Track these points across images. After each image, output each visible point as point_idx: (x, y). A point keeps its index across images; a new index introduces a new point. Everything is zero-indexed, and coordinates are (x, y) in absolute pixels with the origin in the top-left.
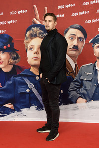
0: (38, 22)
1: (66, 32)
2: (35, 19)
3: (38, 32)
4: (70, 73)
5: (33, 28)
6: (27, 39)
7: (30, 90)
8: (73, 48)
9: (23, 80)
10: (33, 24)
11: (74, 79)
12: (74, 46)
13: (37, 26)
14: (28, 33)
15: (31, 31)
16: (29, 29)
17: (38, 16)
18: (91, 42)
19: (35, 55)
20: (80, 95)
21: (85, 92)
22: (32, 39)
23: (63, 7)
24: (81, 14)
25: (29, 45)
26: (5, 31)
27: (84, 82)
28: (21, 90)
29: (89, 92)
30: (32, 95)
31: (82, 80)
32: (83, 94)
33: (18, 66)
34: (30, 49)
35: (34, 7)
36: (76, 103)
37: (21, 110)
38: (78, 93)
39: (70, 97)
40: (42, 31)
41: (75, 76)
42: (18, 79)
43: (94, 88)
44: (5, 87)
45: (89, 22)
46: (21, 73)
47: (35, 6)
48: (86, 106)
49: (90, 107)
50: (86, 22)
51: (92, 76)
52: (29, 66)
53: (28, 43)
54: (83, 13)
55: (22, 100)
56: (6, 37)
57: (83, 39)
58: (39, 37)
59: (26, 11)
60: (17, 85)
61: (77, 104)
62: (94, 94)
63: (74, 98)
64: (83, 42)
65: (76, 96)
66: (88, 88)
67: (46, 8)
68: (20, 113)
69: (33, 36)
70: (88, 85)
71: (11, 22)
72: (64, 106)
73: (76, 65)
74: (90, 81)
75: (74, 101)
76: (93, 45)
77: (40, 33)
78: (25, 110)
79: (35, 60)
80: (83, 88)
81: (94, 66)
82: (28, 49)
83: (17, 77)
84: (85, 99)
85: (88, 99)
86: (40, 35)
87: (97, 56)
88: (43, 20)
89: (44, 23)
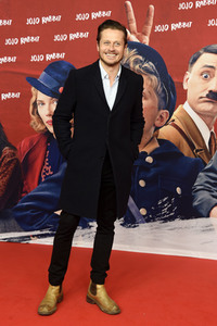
0: (133, 38)
1: (195, 60)
3: (132, 59)
4: (197, 151)
8: (207, 96)
11: (206, 165)
12: (210, 91)
13: (132, 45)
17: (134, 25)
23: (190, 5)
26: (62, 56)
35: (126, 5)
36: (208, 216)
37: (91, 224)
38: (214, 196)
39: (196, 204)
40: (141, 58)
41: (209, 158)
44: (59, 174)
47: (129, 3)
56: (64, 67)
58: (134, 70)
59: (109, 14)
61: (211, 220)
63: (205, 207)
65: (208, 202)
67: (152, 7)
68: (87, 230)
71: (76, 35)
72: (181, 221)
73: (212, 133)
75: (204, 212)
77: (136, 62)
86: (137, 67)
88: (145, 34)
89: (146, 41)
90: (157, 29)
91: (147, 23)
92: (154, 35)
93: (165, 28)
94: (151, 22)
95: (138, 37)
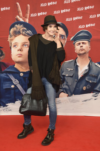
0: (21, 20)
2: (18, 17)
3: (21, 29)
5: (16, 25)
6: (11, 36)
7: (15, 85)
9: (8, 76)
10: (16, 21)
13: (21, 23)
14: (12, 30)
15: (15, 28)
16: (13, 26)
17: (21, 14)
18: (72, 40)
19: (19, 52)
20: (62, 90)
21: (67, 87)
22: (15, 36)
23: (45, 5)
24: (62, 11)
25: (13, 42)
27: (66, 78)
28: (6, 86)
29: (71, 87)
30: (17, 91)
31: (64, 76)
32: (65, 89)
33: (3, 63)
34: (15, 46)
35: (17, 4)
36: (58, 97)
40: (25, 29)
42: (3, 75)
43: (76, 83)
45: (71, 19)
46: (6, 70)
47: (18, 3)
48: (68, 100)
49: (72, 101)
50: (67, 20)
51: (74, 72)
52: (13, 63)
53: (12, 40)
54: (64, 11)
55: (7, 96)
57: (64, 36)
58: (23, 34)
59: (9, 8)
60: (2, 81)
61: (60, 99)
62: (75, 89)
64: (65, 39)
66: (70, 84)
67: (29, 5)
68: (5, 108)
69: (17, 33)
70: (69, 81)
74: (72, 77)
76: (74, 42)
77: (23, 30)
78: (10, 105)
79: (19, 57)
80: (65, 83)
81: (75, 62)
82: (12, 46)
83: (2, 73)
84: (67, 93)
85: (70, 94)
87: (78, 53)
88: (26, 18)
89: (27, 21)
90: (32, 15)
91: (27, 13)
92: (30, 18)
93: (35, 15)
94: (29, 12)
95: (23, 19)
